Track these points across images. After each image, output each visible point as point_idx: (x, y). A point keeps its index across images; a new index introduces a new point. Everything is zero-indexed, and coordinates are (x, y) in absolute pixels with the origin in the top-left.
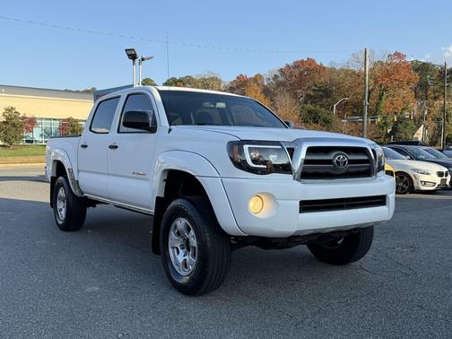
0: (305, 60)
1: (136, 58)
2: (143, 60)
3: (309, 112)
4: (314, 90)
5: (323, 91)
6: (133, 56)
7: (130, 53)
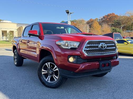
0: (112, 13)
1: (69, 13)
2: (71, 13)
3: (113, 29)
4: (114, 23)
5: (117, 23)
6: (68, 13)
7: (67, 11)
